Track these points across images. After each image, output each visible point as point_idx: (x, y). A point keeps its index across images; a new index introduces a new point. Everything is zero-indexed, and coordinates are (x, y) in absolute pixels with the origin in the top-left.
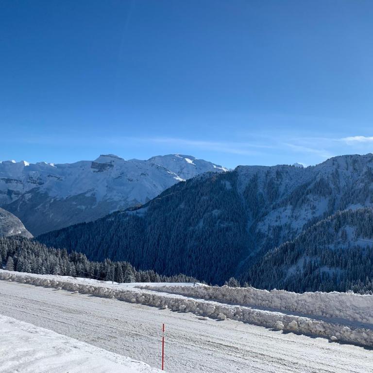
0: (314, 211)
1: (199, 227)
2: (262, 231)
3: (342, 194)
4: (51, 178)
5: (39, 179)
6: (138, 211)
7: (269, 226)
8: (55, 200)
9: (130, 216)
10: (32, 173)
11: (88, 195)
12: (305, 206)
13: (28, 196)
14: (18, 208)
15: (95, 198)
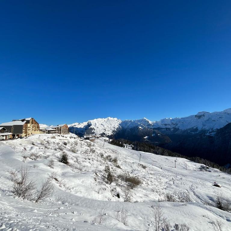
4: (180, 123)
5: (176, 123)
8: (182, 131)
11: (195, 128)
13: (172, 129)
15: (198, 129)
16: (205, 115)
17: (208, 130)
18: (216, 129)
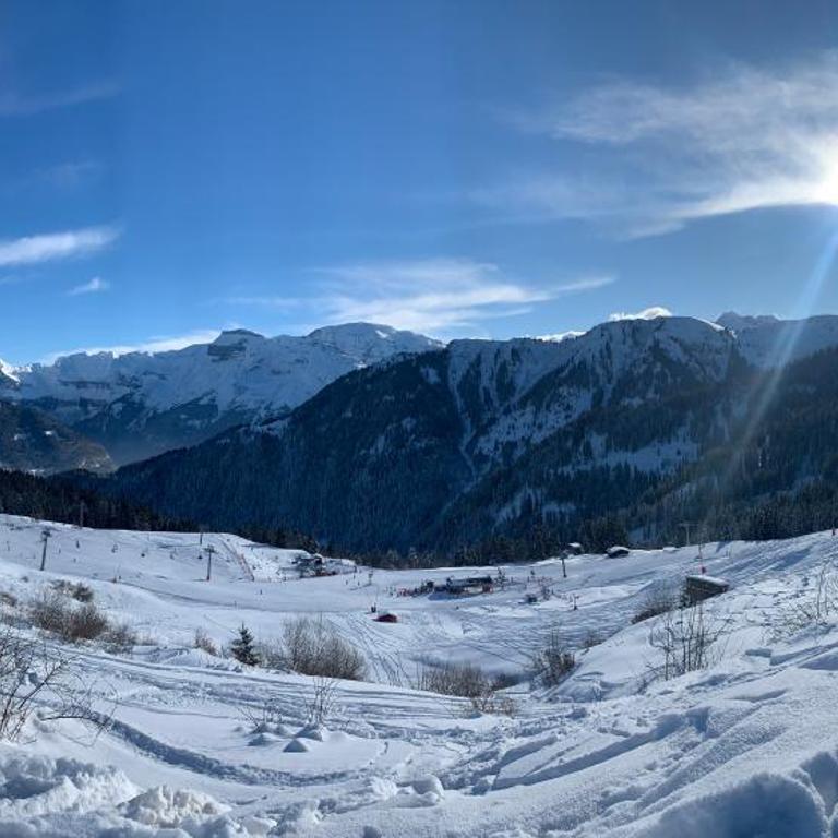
0: (569, 413)
1: (377, 450)
2: (485, 452)
3: (614, 382)
4: (149, 377)
5: (134, 378)
6: (271, 425)
7: (497, 443)
8: (155, 412)
9: (258, 433)
10: (124, 371)
11: (205, 401)
12: (555, 407)
13: (118, 407)
14: (104, 428)
15: (216, 406)
16: (245, 345)
17: (254, 412)
18: (282, 408)
